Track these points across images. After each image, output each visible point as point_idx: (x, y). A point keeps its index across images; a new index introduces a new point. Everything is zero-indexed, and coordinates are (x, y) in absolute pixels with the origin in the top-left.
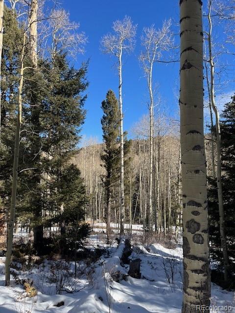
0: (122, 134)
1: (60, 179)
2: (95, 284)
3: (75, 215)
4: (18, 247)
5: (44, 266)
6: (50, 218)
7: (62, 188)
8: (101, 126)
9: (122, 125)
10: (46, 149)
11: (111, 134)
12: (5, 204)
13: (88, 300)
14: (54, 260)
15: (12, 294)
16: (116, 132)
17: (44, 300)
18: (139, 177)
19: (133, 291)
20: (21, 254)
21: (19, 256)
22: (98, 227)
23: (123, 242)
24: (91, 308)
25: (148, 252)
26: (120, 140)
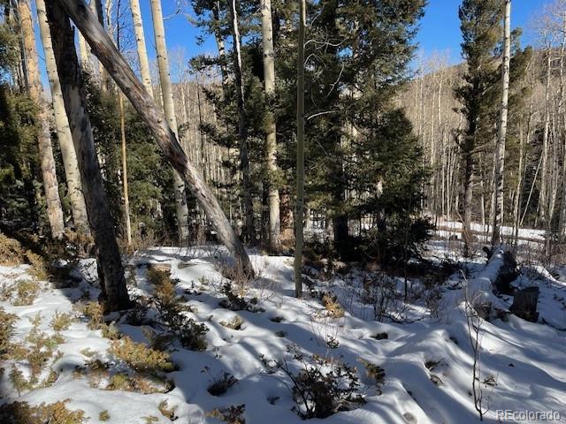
0: (508, 35)
1: (374, 135)
2: (443, 315)
3: (403, 200)
4: (311, 245)
5: (352, 278)
6: (360, 203)
7: (379, 151)
8: (459, 23)
9: (508, 14)
10: (349, 79)
11: (482, 38)
12: (289, 181)
13: (432, 337)
14: (369, 271)
15: (307, 310)
16: (494, 33)
17: (355, 326)
18: (543, 130)
19: (521, 340)
20: (317, 256)
21: (313, 258)
22: (445, 229)
23: (499, 256)
24: (437, 349)
25: (554, 280)
26: (503, 50)
